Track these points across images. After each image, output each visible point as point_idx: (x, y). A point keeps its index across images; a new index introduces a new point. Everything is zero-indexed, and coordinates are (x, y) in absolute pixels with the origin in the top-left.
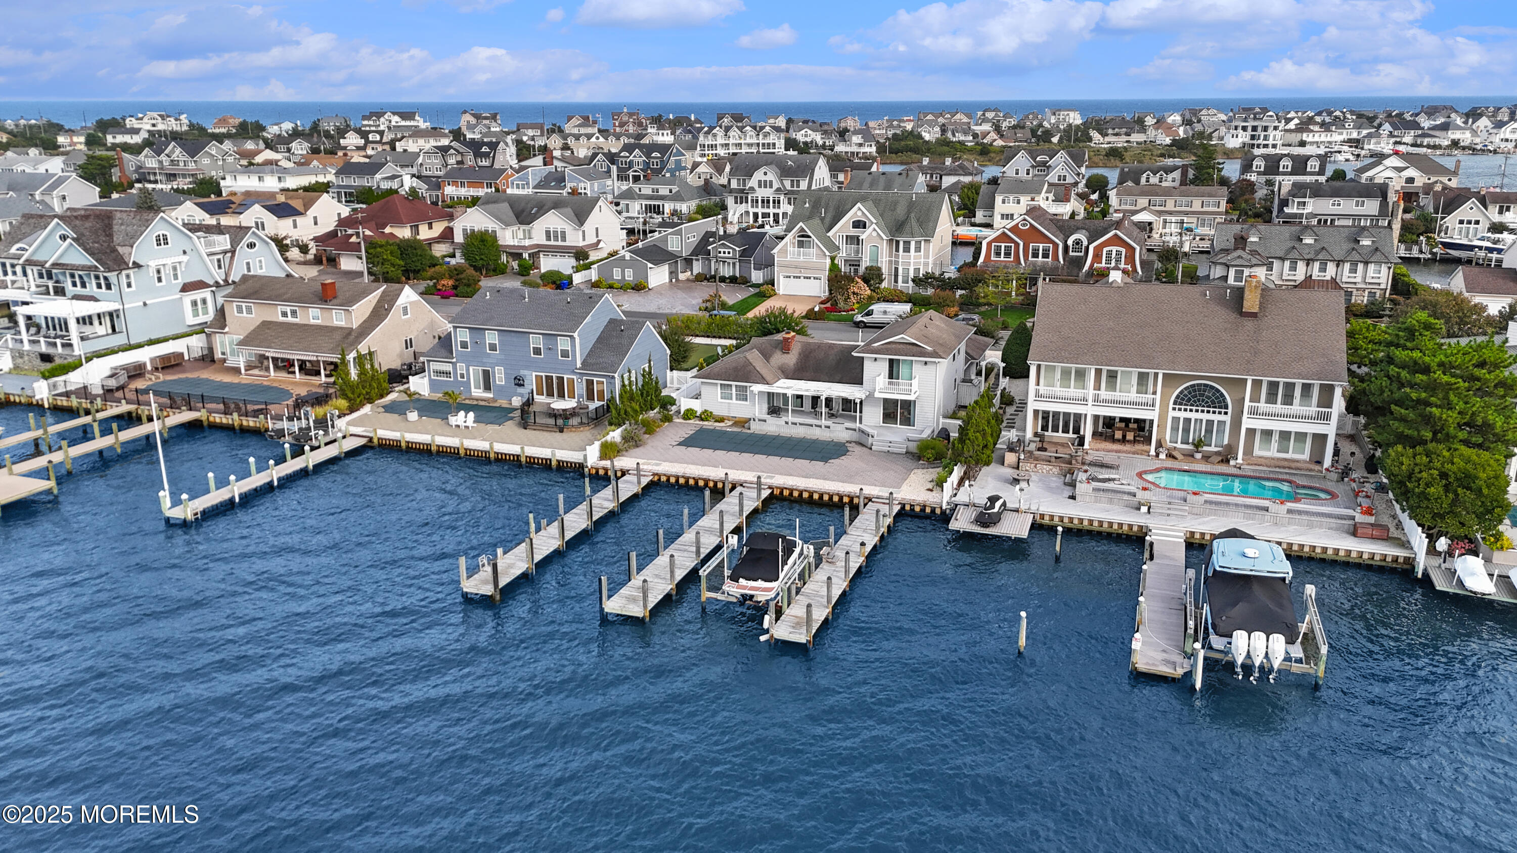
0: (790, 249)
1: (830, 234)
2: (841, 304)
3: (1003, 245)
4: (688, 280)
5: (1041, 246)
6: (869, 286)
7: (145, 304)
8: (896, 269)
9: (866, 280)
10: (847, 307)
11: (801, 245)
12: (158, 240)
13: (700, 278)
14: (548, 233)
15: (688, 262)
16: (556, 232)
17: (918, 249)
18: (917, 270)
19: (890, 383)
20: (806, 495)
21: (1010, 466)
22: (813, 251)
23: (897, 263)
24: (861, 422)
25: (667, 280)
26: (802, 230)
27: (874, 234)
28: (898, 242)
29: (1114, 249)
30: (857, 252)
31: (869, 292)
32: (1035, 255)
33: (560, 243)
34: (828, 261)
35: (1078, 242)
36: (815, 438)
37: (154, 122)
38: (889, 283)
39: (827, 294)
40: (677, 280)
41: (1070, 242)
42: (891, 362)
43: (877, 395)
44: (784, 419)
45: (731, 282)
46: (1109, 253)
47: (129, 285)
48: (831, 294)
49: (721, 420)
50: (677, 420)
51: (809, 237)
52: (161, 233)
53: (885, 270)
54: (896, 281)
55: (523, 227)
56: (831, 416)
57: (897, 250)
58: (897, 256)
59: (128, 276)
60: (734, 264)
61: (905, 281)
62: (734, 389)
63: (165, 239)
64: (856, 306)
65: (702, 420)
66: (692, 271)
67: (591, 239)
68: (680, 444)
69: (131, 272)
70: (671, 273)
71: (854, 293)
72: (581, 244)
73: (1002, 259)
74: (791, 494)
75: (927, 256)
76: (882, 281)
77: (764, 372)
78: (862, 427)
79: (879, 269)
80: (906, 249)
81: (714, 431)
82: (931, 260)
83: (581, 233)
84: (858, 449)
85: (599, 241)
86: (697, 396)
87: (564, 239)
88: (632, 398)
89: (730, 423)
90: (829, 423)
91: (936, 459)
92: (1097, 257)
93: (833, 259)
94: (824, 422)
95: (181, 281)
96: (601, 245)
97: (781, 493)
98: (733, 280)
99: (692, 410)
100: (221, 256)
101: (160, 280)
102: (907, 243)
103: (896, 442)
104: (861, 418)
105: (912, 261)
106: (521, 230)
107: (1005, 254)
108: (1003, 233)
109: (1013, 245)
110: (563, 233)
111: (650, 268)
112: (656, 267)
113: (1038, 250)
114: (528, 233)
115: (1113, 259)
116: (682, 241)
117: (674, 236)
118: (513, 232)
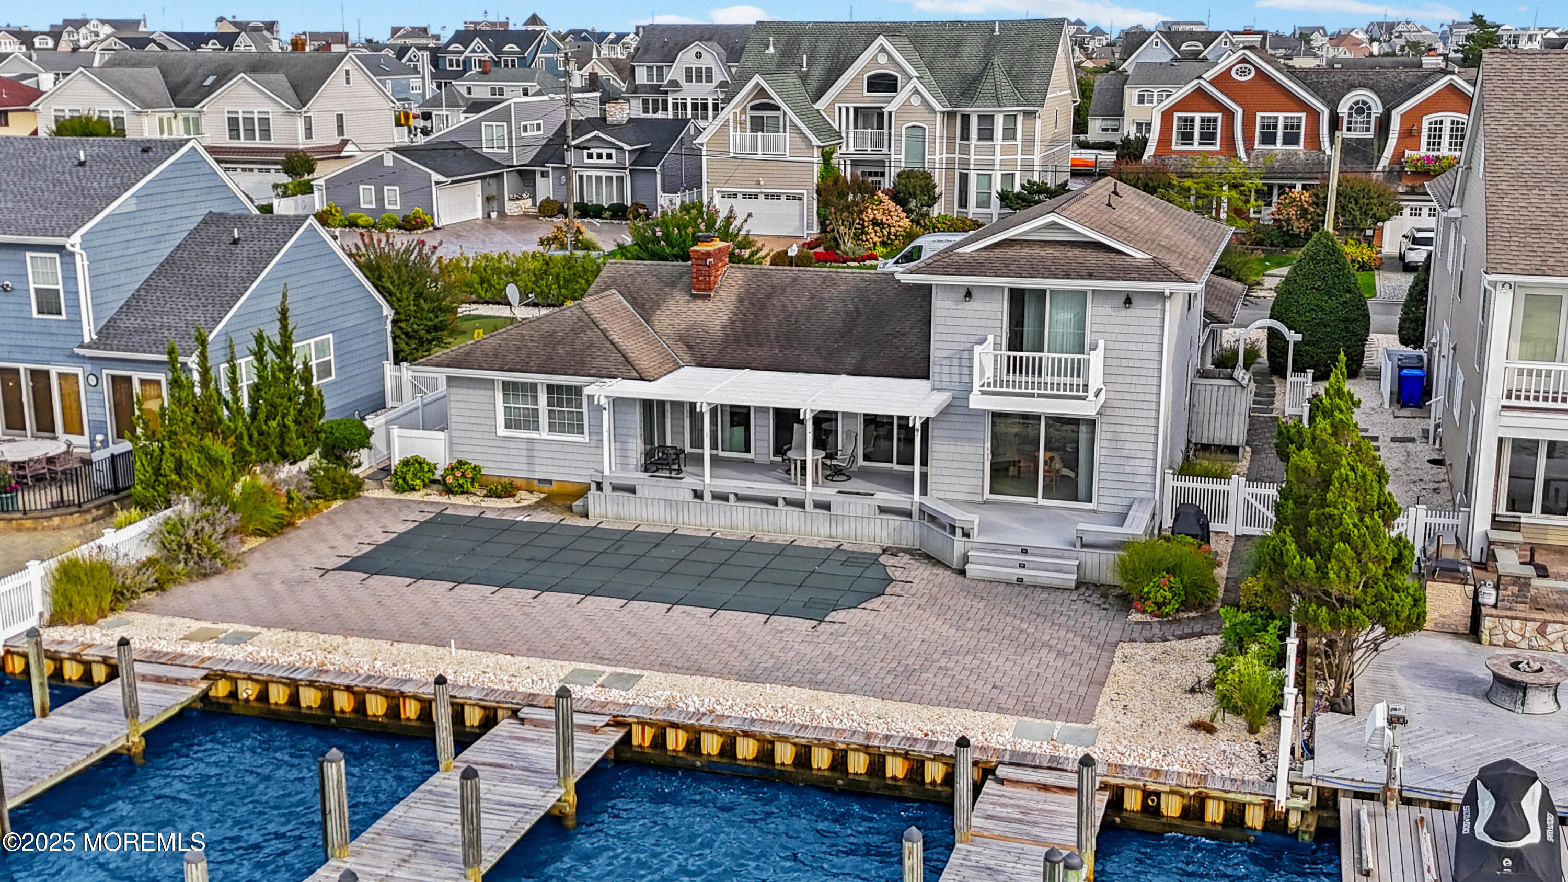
0: (735, 135)
1: (820, 105)
2: (848, 245)
3: (1198, 116)
4: (526, 215)
5: (1281, 116)
6: (909, 212)
8: (964, 178)
9: (898, 197)
10: (862, 252)
11: (758, 125)
13: (549, 209)
14: (233, 123)
15: (526, 177)
16: (249, 121)
17: (1010, 133)
18: (1008, 178)
19: (1015, 366)
20: (746, 749)
21: (1444, 631)
22: (785, 139)
23: (965, 163)
24: (924, 491)
25: (479, 214)
26: (762, 92)
27: (916, 101)
28: (966, 119)
29: (1447, 118)
30: (879, 143)
31: (906, 223)
32: (1268, 138)
33: (258, 143)
34: (817, 157)
35: (1361, 108)
36: (782, 539)
38: (949, 204)
39: (816, 230)
40: (502, 214)
41: (1343, 109)
42: (1017, 297)
43: (977, 402)
44: (690, 481)
45: (613, 217)
46: (1437, 128)
48: (823, 230)
49: (507, 490)
50: (373, 493)
51: (777, 108)
53: (939, 178)
54: (963, 203)
55: (184, 113)
56: (834, 473)
57: (965, 136)
58: (965, 150)
60: (621, 179)
61: (984, 203)
62: (543, 398)
64: (880, 250)
65: (449, 491)
66: (533, 197)
67: (325, 136)
68: (352, 565)
70: (488, 199)
71: (875, 223)
72: (302, 143)
73: (1196, 147)
74: (694, 746)
75: (1029, 144)
76: (932, 200)
77: (633, 347)
78: (931, 502)
79: (928, 177)
80: (986, 134)
81: (477, 522)
82: (1037, 158)
83: (300, 123)
84: (921, 573)
85: (345, 143)
86: (441, 423)
87: (266, 133)
88: (211, 425)
89: (533, 499)
90: (828, 492)
91: (1185, 606)
92: (1410, 135)
93: (827, 157)
94: (811, 491)
96: (350, 149)
97: (659, 742)
98: (618, 212)
99: (420, 462)
102: (987, 120)
103: (1042, 551)
104: (924, 477)
105: (998, 158)
106: (180, 117)
107: (1203, 136)
108: (1200, 91)
109: (1219, 115)
110: (265, 122)
111: (437, 183)
112: (450, 180)
113: (1275, 127)
114: (194, 126)
115: (1445, 140)
116: (510, 132)
117: (494, 124)
118: (161, 120)
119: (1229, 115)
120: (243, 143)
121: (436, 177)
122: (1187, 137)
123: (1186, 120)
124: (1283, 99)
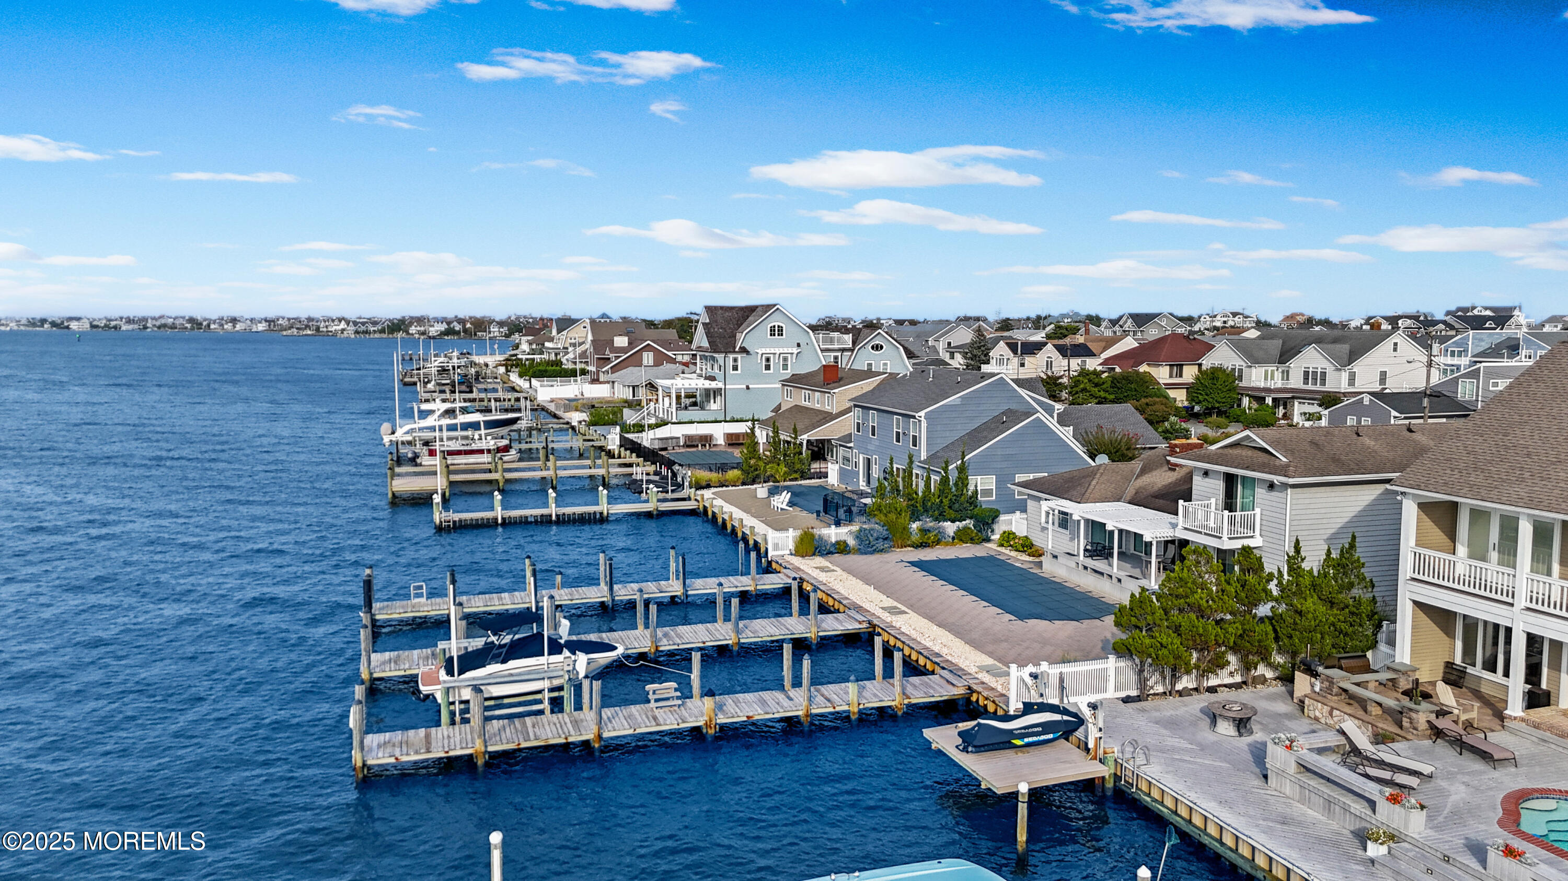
7: (748, 388)
12: (772, 330)
14: (1306, 374)
16: (1315, 373)
36: (1101, 595)
37: (1225, 319)
42: (1229, 479)
47: (735, 368)
50: (989, 544)
52: (776, 324)
55: (1281, 367)
59: (735, 360)
63: (781, 329)
65: (1015, 549)
68: (915, 562)
69: (739, 356)
72: (1343, 388)
95: (789, 372)
99: (1010, 534)
100: (839, 354)
101: (768, 367)
106: (1280, 370)
110: (1324, 374)
111: (1395, 417)
112: (1403, 416)
114: (1286, 375)
116: (1478, 387)
117: (1468, 380)
118: (1266, 372)
120: (1310, 387)
121: (1394, 413)
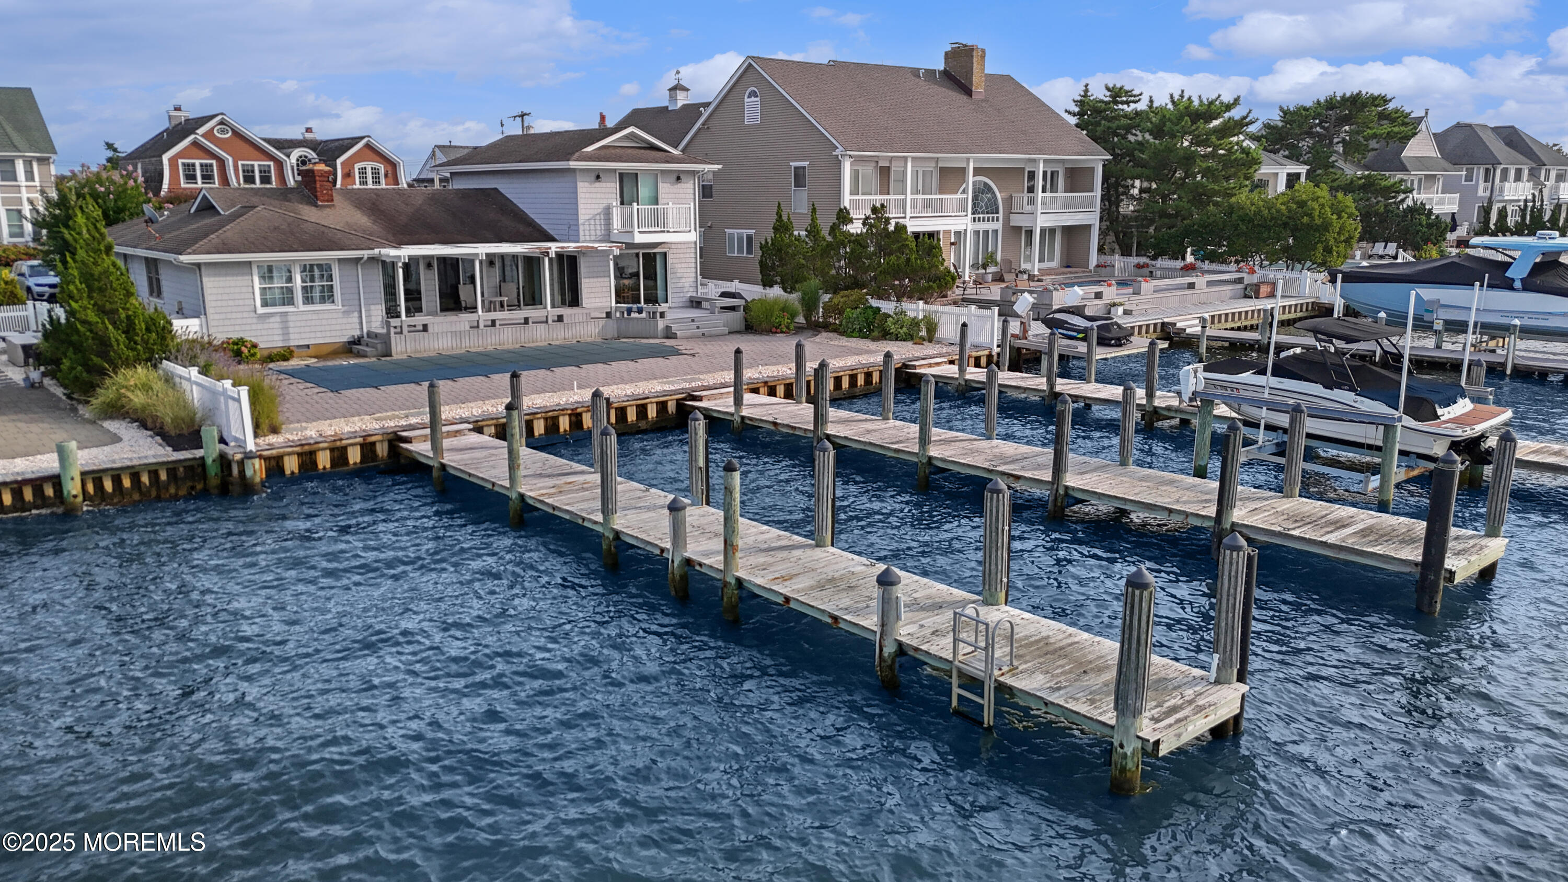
3: (197, 162)
5: (256, 165)
29: (369, 166)
41: (293, 160)
42: (622, 180)
46: (363, 171)
62: (297, 276)
73: (200, 185)
80: (8, 176)
89: (308, 359)
92: (348, 175)
102: (7, 164)
107: (203, 177)
108: (195, 144)
109: (214, 162)
113: (253, 171)
115: (370, 180)
119: (222, 163)
122: (191, 177)
123: (188, 165)
124: (256, 152)
